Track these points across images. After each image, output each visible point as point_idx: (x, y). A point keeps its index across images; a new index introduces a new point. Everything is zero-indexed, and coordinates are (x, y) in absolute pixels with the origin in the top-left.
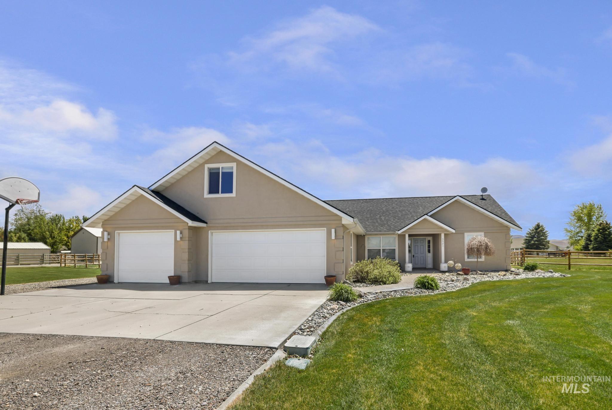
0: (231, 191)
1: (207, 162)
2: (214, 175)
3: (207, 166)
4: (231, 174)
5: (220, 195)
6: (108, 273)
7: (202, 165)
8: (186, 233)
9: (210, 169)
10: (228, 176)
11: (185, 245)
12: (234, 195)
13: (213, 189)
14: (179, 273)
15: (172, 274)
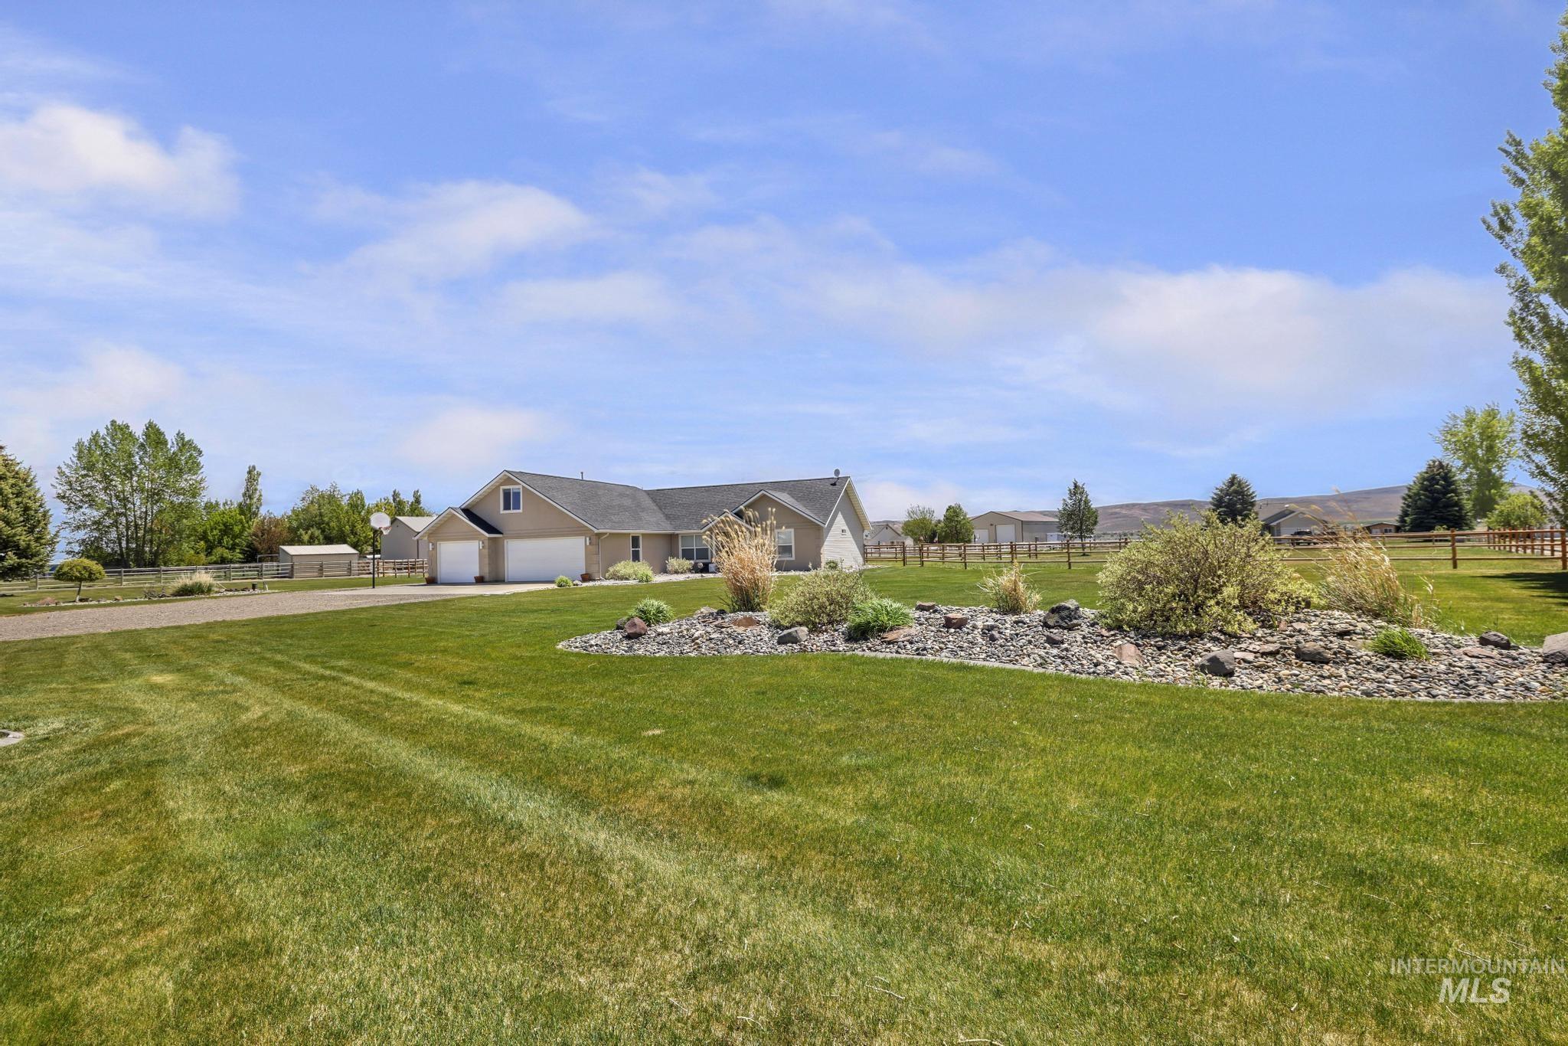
0: (519, 508)
1: (502, 484)
2: (507, 494)
3: (502, 488)
4: (519, 493)
5: (512, 511)
6: (434, 575)
7: (498, 487)
8: (486, 542)
9: (504, 490)
10: (517, 495)
11: (486, 552)
12: (521, 511)
13: (507, 507)
14: (482, 574)
15: (478, 575)
